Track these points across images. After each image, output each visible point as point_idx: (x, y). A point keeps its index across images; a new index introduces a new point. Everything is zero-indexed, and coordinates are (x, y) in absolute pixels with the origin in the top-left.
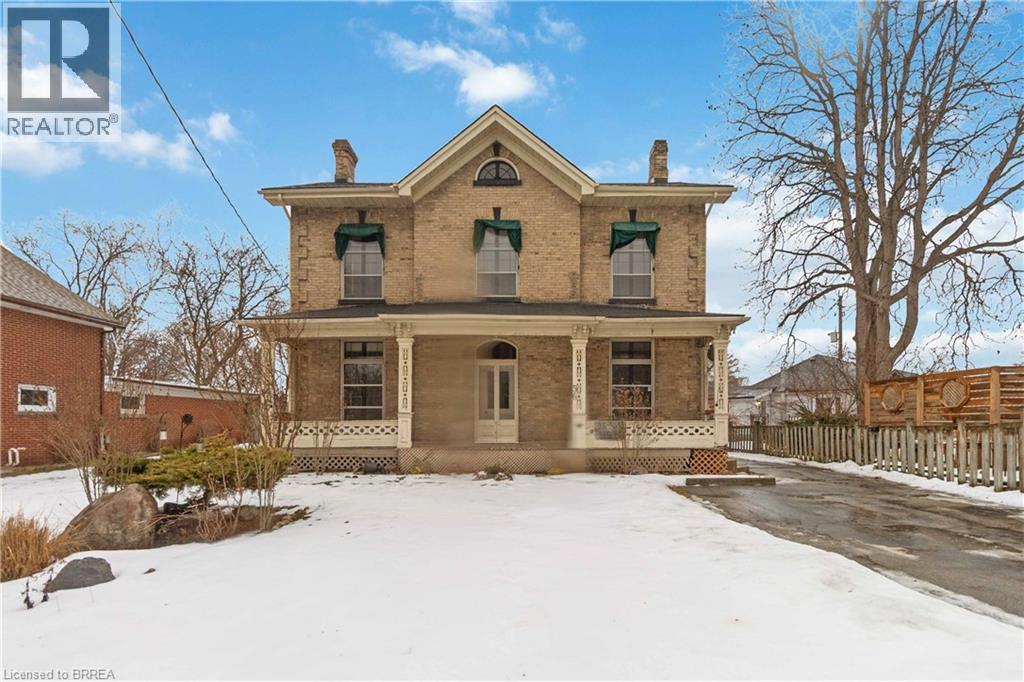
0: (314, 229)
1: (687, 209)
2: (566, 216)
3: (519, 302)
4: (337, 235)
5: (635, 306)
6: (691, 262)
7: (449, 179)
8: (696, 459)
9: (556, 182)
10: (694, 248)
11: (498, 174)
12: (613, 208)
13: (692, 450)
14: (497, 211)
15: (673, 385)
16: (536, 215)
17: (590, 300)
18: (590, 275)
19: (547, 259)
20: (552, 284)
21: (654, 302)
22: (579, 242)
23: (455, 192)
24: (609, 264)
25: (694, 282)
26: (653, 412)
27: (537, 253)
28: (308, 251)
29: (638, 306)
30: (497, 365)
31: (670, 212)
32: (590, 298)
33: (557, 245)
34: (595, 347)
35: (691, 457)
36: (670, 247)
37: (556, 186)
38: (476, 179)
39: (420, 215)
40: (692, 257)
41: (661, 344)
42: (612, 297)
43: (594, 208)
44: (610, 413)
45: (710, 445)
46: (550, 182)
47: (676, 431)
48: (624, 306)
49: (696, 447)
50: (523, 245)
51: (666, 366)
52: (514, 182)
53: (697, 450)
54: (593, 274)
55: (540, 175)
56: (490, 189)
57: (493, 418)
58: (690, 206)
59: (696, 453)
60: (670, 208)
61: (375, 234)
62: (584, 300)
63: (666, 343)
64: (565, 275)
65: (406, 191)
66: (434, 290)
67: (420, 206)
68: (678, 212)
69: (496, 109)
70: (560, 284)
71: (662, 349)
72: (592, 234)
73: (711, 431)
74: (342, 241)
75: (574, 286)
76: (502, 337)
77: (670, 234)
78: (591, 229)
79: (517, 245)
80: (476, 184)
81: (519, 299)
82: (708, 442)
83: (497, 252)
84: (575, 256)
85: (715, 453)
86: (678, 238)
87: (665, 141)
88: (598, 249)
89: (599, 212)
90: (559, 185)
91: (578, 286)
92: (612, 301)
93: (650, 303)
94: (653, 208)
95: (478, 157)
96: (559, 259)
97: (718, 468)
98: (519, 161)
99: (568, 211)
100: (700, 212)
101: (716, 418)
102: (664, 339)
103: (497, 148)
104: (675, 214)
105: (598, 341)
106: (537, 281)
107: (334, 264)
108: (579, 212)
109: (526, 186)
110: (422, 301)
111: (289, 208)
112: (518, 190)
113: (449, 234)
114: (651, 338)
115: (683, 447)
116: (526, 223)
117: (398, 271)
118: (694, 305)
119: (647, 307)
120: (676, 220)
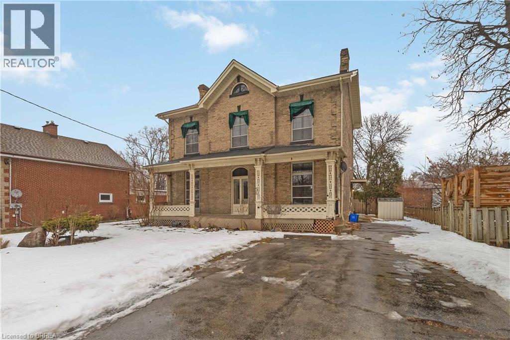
0: (176, 127)
1: (331, 89)
2: (268, 104)
3: (248, 149)
4: (182, 128)
5: (303, 145)
6: (333, 117)
7: (221, 97)
8: (317, 225)
9: (264, 89)
10: (334, 110)
11: (240, 90)
12: (292, 96)
13: (315, 220)
14: (239, 107)
15: (323, 185)
16: (255, 106)
17: (281, 144)
18: (281, 131)
19: (260, 127)
20: (263, 138)
21: (313, 141)
22: (274, 116)
23: (222, 102)
24: (290, 125)
25: (334, 128)
26: (313, 199)
27: (256, 124)
28: (174, 136)
29: (305, 144)
30: (240, 179)
31: (321, 92)
32: (281, 143)
33: (265, 119)
34: (284, 167)
35: (314, 223)
36: (322, 111)
37: (264, 91)
38: (231, 94)
39: (210, 114)
40: (333, 115)
41: (317, 163)
42: (292, 141)
43: (283, 97)
44: (292, 200)
45: (324, 218)
46: (261, 89)
47: (306, 210)
48: (298, 145)
49: (317, 218)
50: (250, 121)
51: (319, 175)
52: (247, 92)
53: (317, 220)
54: (283, 130)
55: (257, 86)
56: (236, 98)
57: (239, 203)
58: (332, 87)
59: (317, 221)
60: (321, 90)
61: (194, 126)
62: (278, 144)
63: (319, 163)
64: (268, 133)
65: (201, 106)
66: (216, 147)
67: (210, 111)
68: (326, 91)
69: (234, 61)
70: (266, 138)
71: (317, 166)
72: (282, 111)
73: (325, 210)
74: (185, 130)
75: (272, 138)
76: (241, 166)
77: (321, 104)
78: (282, 108)
79: (247, 122)
80: (231, 96)
81: (249, 147)
82: (323, 216)
83: (240, 126)
84: (272, 123)
85: (327, 222)
86: (326, 105)
87: (347, 49)
88: (285, 118)
89: (286, 99)
90: (265, 90)
91: (274, 138)
92: (292, 143)
93: (311, 143)
94: (313, 92)
95: (232, 84)
96: (265, 126)
97: (329, 230)
98: (248, 82)
99: (269, 102)
100: (337, 89)
101: (327, 203)
102: (318, 161)
103: (239, 78)
104: (324, 93)
105: (286, 164)
106: (256, 138)
107: (182, 140)
108: (274, 101)
109: (251, 93)
110: (211, 152)
111: (168, 120)
112: (248, 95)
113: (221, 122)
114: (312, 160)
115: (309, 218)
116: (251, 111)
117: (203, 140)
118: (334, 141)
119: (309, 144)
120: (324, 96)
